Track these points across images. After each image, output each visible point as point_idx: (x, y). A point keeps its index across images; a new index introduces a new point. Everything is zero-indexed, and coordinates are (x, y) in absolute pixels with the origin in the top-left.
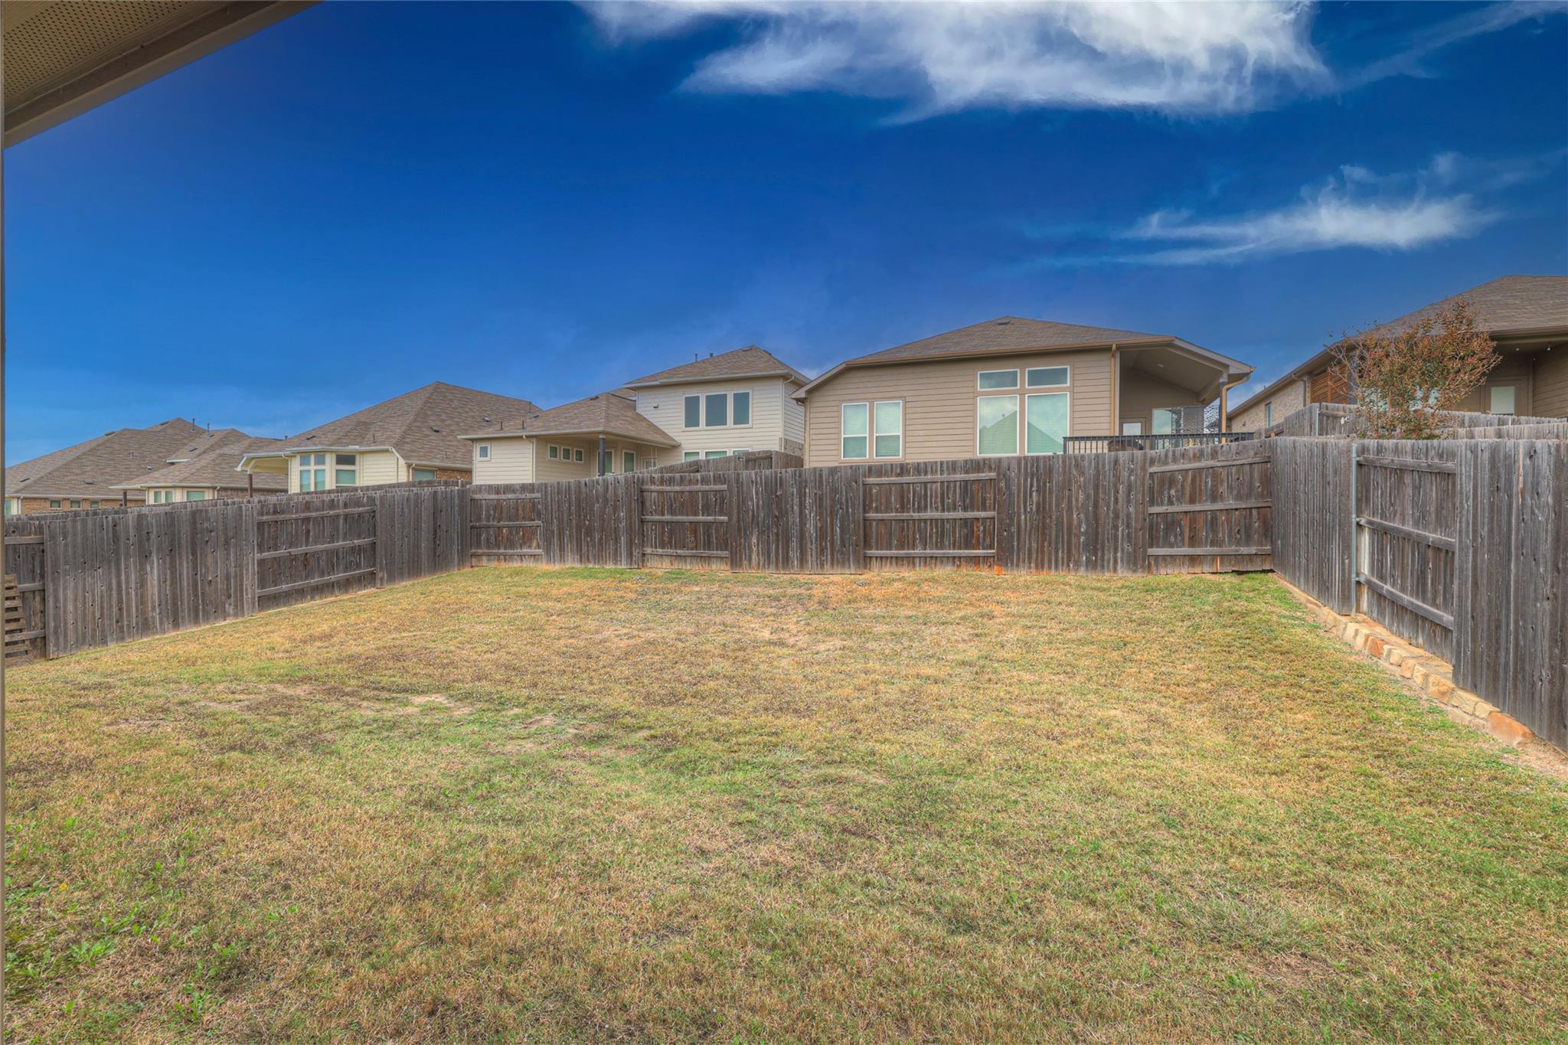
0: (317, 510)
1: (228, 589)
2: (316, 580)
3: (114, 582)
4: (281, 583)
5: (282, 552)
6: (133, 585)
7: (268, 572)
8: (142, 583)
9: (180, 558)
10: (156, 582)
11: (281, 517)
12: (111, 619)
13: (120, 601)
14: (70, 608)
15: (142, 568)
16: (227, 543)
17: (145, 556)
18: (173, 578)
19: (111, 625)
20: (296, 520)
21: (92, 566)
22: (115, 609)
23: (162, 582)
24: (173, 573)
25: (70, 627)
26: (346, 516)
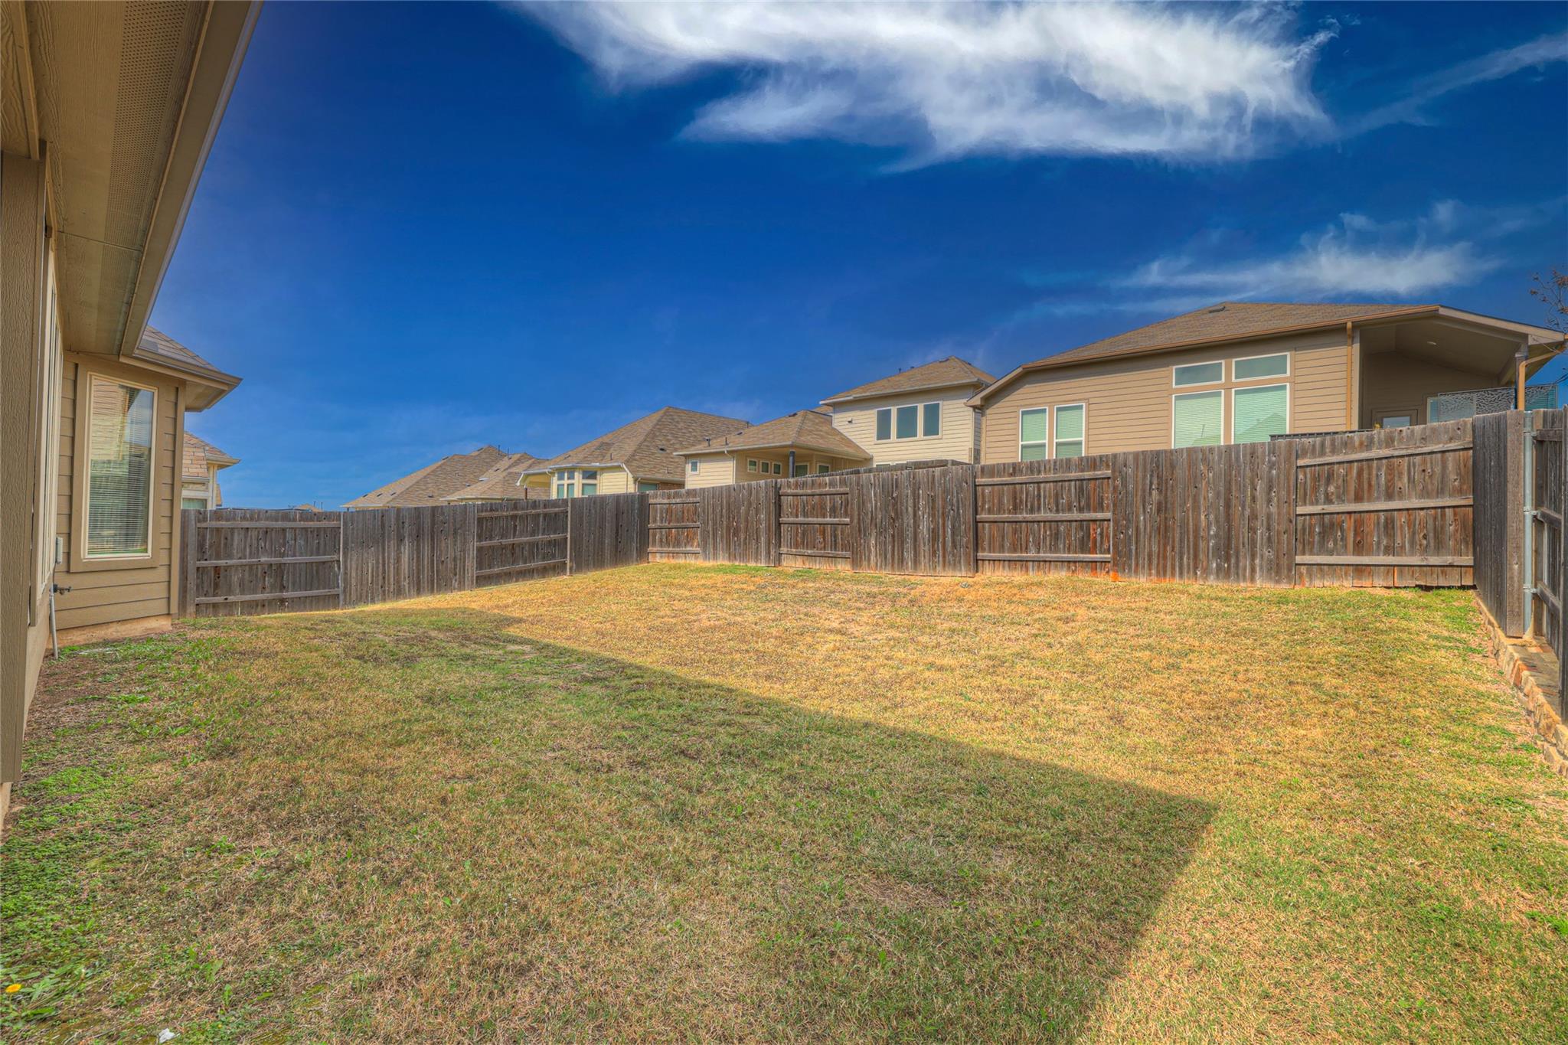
0: (523, 509)
1: (455, 569)
2: (520, 566)
3: (380, 557)
4: (494, 567)
5: (495, 542)
6: (392, 561)
7: (485, 557)
8: (398, 560)
9: (424, 543)
10: (407, 560)
11: (495, 514)
12: (377, 584)
13: (384, 572)
14: (354, 574)
15: (399, 549)
16: (455, 533)
17: (401, 540)
18: (418, 557)
19: (378, 589)
20: (507, 517)
21: (368, 545)
22: (380, 577)
23: (411, 559)
24: (418, 553)
25: (353, 588)
26: (545, 515)
